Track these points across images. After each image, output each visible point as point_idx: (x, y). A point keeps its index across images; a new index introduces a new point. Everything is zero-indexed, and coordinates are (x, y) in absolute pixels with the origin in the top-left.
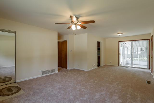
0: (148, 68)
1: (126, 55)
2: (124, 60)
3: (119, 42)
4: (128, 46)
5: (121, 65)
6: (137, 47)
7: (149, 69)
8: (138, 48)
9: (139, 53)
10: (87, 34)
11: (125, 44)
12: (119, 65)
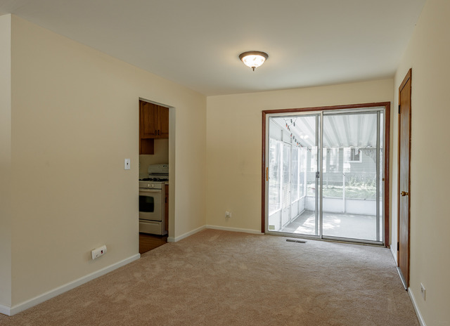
0: (381, 240)
1: (302, 175)
2: (292, 198)
3: (265, 112)
4: (308, 139)
5: (273, 227)
6: (341, 145)
7: (387, 244)
8: (341, 150)
9: (347, 166)
10: (9, 16)
11: (291, 126)
12: (263, 230)
